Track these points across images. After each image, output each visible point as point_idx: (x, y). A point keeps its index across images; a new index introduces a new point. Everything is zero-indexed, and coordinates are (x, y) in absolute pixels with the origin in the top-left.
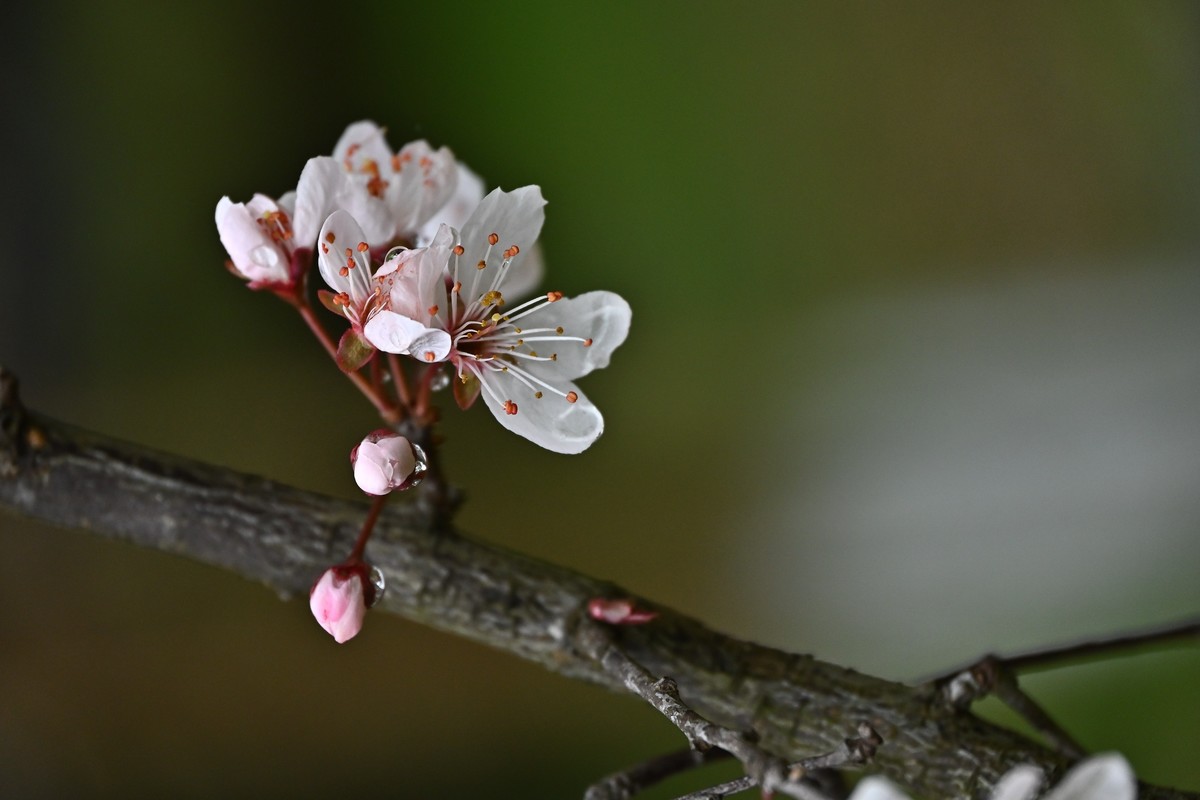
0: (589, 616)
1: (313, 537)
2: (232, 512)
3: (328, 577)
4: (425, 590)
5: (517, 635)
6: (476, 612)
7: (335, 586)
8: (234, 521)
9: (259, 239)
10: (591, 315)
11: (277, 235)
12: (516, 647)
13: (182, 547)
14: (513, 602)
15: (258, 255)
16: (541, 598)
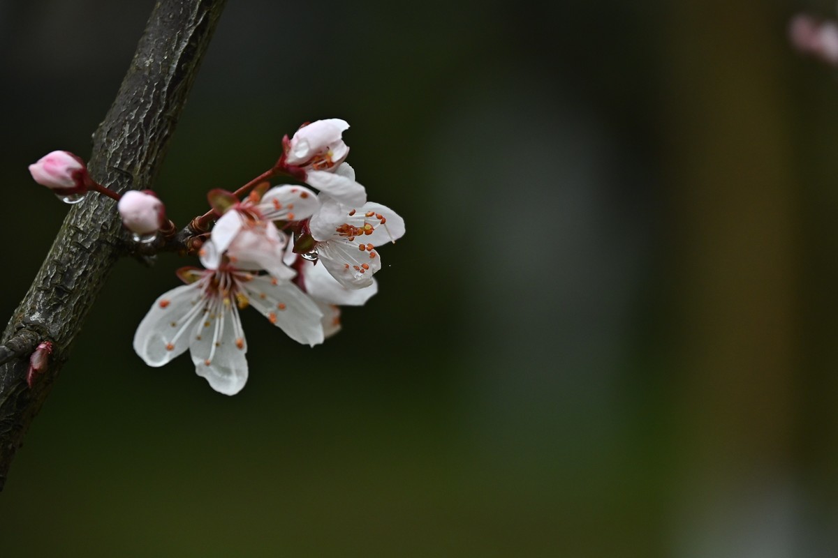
0: (42, 340)
1: (124, 159)
2: (149, 106)
3: (77, 165)
4: (78, 231)
5: (39, 290)
6: (58, 264)
7: (69, 169)
8: (143, 106)
9: (313, 147)
10: (233, 367)
11: (317, 159)
12: (33, 288)
13: (133, 68)
14: (60, 291)
15: (303, 144)
16: (60, 310)
